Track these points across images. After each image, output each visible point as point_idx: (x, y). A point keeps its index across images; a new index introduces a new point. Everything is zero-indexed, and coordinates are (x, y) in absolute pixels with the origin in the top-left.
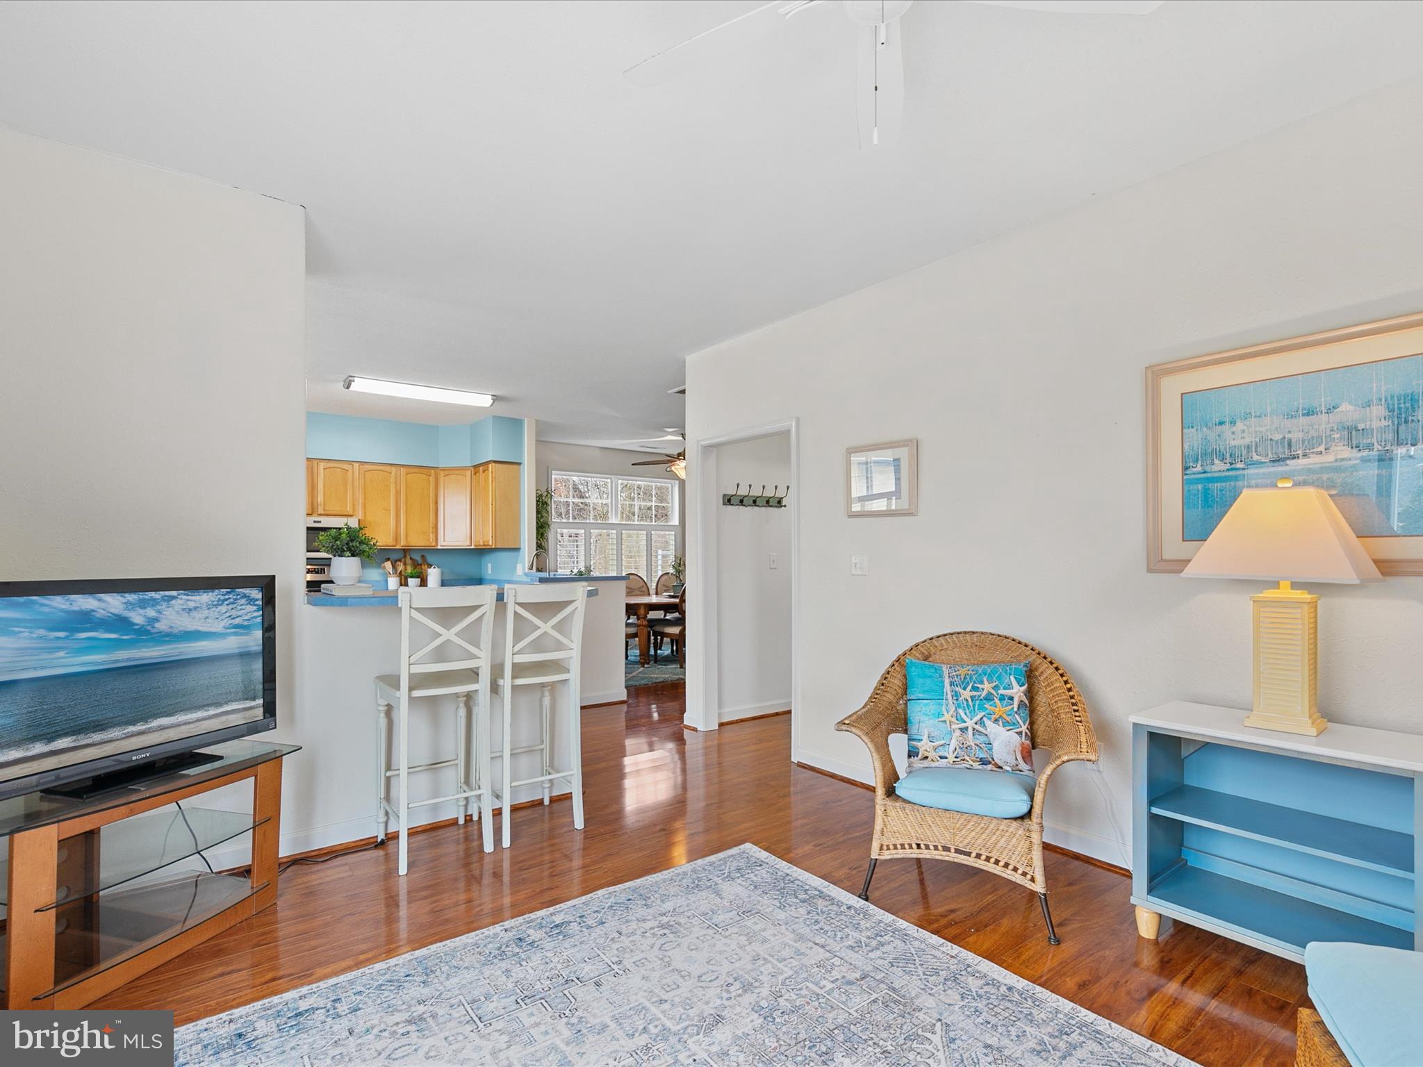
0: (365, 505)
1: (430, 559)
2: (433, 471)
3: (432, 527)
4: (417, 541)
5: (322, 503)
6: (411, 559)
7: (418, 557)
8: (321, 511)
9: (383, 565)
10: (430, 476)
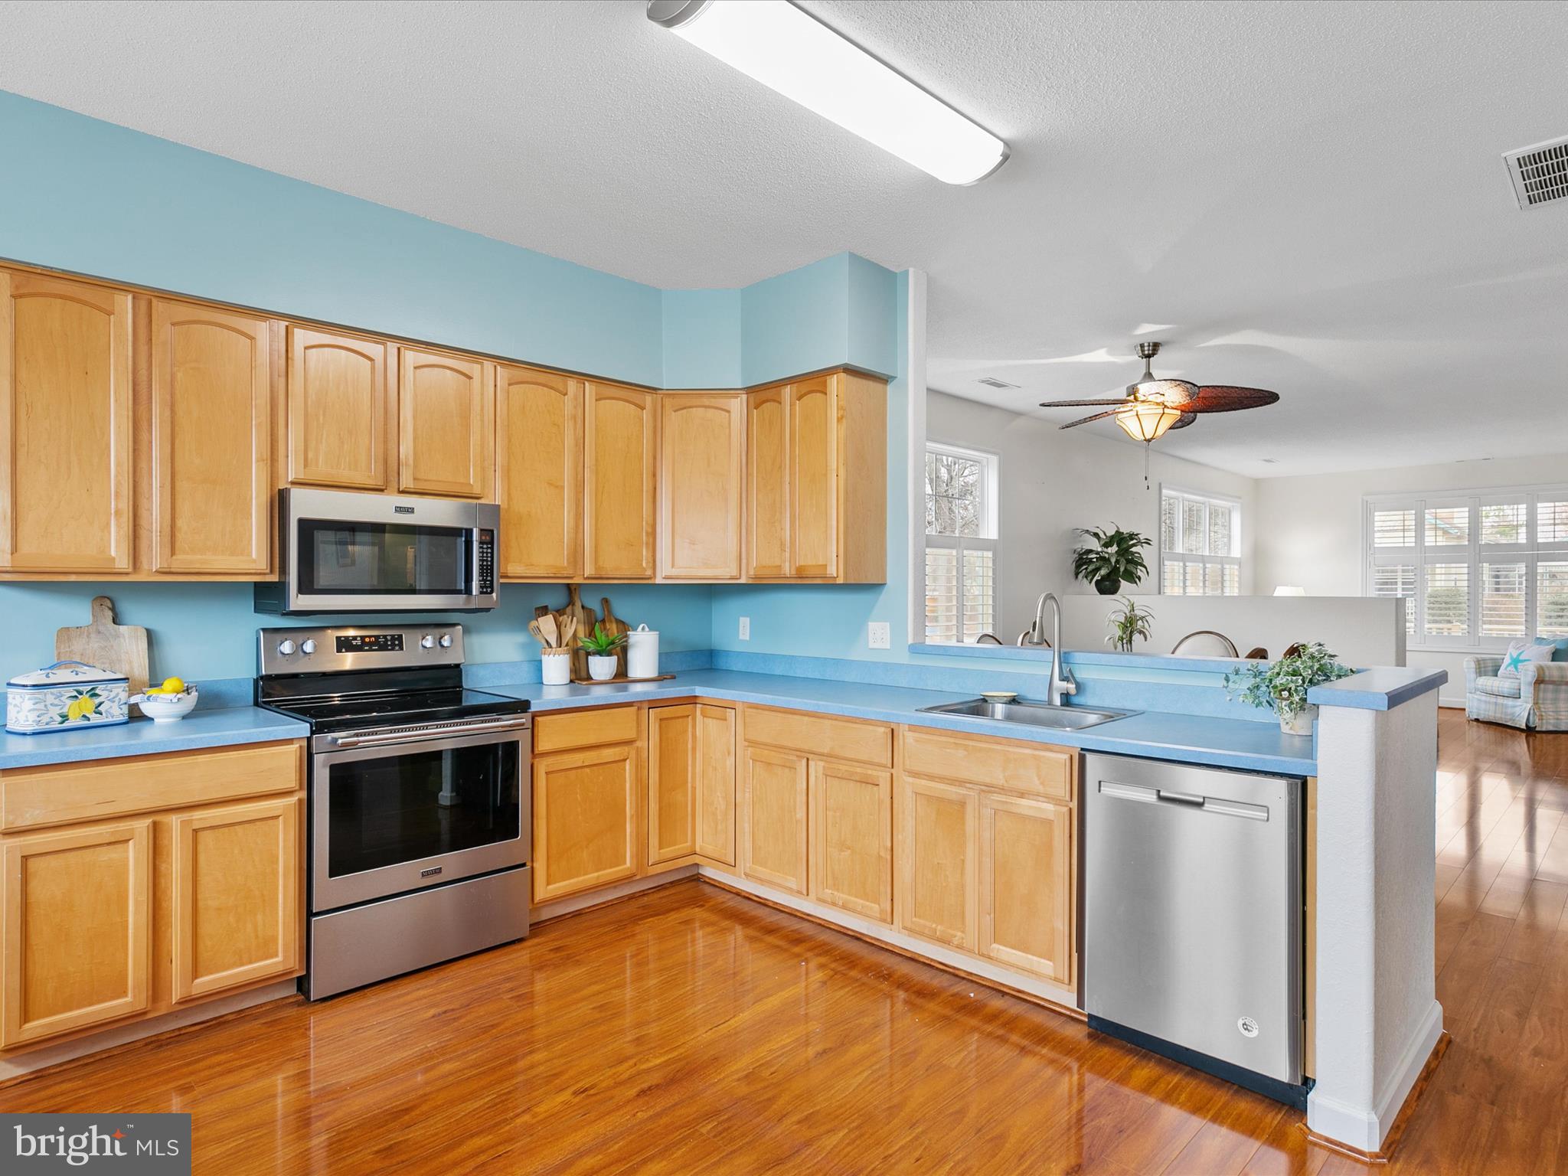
0: (509, 471)
1: (622, 609)
2: (648, 399)
3: (647, 533)
4: (617, 564)
5: (411, 462)
6: (583, 607)
7: (595, 604)
8: (407, 482)
9: (534, 623)
10: (643, 408)
